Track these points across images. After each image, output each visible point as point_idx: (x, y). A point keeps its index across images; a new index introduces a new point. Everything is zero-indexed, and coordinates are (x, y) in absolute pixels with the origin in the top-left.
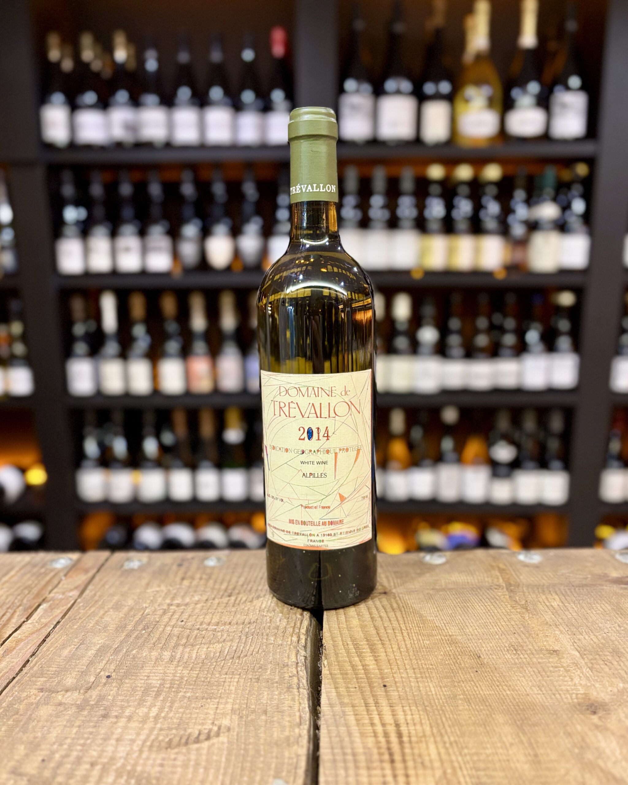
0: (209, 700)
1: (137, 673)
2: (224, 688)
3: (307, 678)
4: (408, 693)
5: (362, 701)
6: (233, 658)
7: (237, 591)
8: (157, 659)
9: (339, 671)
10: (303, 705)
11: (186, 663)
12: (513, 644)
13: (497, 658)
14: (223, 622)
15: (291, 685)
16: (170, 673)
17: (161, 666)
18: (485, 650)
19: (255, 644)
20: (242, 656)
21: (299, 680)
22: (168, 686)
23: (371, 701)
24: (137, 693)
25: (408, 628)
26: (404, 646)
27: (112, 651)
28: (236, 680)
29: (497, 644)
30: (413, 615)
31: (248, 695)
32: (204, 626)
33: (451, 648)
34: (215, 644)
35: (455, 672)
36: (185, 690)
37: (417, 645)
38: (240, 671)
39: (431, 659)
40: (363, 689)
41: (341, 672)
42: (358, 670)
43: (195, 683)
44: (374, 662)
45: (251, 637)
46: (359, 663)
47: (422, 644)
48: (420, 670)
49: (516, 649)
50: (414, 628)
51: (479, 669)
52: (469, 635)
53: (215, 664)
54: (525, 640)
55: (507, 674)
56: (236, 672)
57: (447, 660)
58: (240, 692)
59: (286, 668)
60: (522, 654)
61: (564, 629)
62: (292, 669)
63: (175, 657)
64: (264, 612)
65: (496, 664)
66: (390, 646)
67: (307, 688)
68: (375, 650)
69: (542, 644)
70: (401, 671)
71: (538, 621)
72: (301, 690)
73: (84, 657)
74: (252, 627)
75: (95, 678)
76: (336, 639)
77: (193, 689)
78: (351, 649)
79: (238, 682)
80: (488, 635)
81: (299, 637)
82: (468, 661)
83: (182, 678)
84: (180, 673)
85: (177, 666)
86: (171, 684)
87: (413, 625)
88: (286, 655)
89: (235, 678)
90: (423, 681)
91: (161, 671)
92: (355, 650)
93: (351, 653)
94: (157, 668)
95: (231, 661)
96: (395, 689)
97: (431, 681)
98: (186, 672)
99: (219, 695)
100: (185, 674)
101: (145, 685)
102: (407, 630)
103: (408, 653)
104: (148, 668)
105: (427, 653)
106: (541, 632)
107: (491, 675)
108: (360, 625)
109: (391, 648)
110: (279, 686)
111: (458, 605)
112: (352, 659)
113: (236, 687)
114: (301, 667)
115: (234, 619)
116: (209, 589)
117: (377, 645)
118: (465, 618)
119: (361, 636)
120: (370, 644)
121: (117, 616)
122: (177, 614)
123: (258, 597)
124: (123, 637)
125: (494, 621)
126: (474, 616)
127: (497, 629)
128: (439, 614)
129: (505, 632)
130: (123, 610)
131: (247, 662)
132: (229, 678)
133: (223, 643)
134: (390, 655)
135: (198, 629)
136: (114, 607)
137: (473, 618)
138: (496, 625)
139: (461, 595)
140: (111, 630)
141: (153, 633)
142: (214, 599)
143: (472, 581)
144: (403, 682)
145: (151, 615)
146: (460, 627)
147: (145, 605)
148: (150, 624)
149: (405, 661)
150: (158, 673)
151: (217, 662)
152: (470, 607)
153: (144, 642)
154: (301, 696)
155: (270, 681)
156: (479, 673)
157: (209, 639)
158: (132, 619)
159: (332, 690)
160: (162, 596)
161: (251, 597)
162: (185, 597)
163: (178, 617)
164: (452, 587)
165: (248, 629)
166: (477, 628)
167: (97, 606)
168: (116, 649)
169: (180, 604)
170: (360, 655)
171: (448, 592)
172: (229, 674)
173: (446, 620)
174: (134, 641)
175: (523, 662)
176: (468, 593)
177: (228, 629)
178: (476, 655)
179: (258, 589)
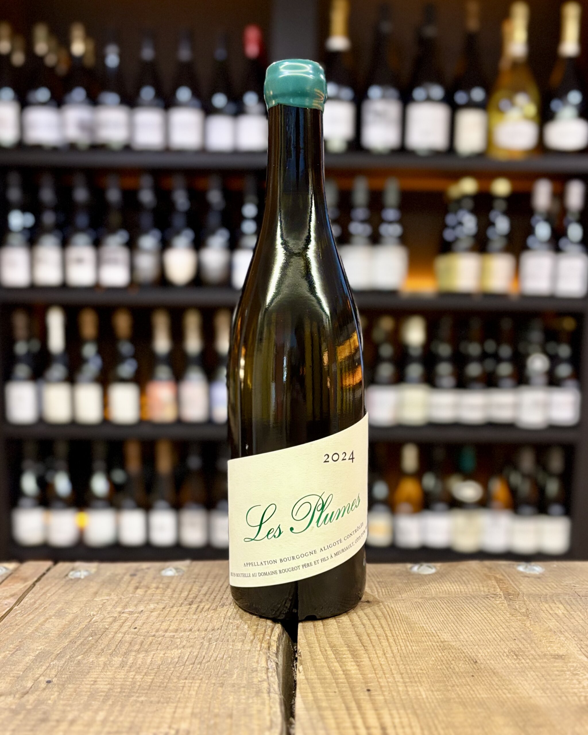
0: (165, 704)
1: (82, 678)
2: (183, 693)
3: (279, 684)
4: (395, 697)
5: (343, 705)
6: (194, 663)
7: (198, 600)
8: (105, 664)
9: (316, 676)
10: (274, 709)
11: (139, 668)
12: (513, 650)
13: (495, 663)
14: (182, 629)
15: (261, 689)
16: (121, 678)
17: (110, 672)
18: (482, 656)
19: (219, 650)
20: (204, 661)
21: (269, 685)
22: (119, 690)
23: (353, 705)
24: (81, 698)
25: (395, 635)
26: (390, 652)
27: (53, 656)
28: (197, 685)
29: (496, 649)
30: (399, 622)
31: (211, 699)
32: (161, 633)
33: (443, 654)
34: (173, 650)
35: (448, 676)
36: (137, 695)
37: (404, 651)
38: (201, 676)
39: (420, 664)
40: (344, 693)
41: (319, 677)
42: (338, 675)
43: (150, 688)
44: (356, 667)
45: (215, 643)
46: (339, 668)
47: (411, 649)
48: (408, 674)
49: (516, 654)
50: (401, 634)
51: (475, 673)
52: (463, 641)
53: (172, 669)
54: (526, 646)
56: (197, 677)
57: (439, 665)
58: (202, 696)
59: (255, 673)
60: (524, 659)
61: (570, 635)
62: (262, 674)
63: (127, 662)
64: (229, 619)
65: (495, 669)
66: (374, 652)
67: (279, 693)
68: (357, 656)
69: (545, 649)
70: (387, 676)
71: (541, 628)
72: (272, 695)
73: (21, 663)
74: (216, 634)
75: (33, 683)
76: (312, 645)
77: (147, 693)
78: (329, 655)
79: (198, 688)
80: (485, 641)
81: (269, 643)
82: (463, 666)
83: (135, 683)
84: (133, 678)
85: (129, 671)
86: (121, 688)
87: (400, 632)
88: (255, 660)
89: (195, 683)
90: (412, 685)
91: (111, 676)
92: (334, 656)
93: (330, 659)
94: (105, 674)
95: (191, 666)
96: (380, 693)
97: (421, 685)
98: (138, 677)
99: (177, 699)
100: (138, 680)
101: (92, 690)
102: (393, 636)
104: (95, 673)
105: (416, 658)
106: (544, 638)
107: (489, 680)
108: (340, 632)
109: (375, 654)
110: (246, 691)
111: (451, 613)
112: (332, 664)
113: (197, 692)
114: (272, 672)
115: (195, 626)
116: (167, 598)
117: (359, 650)
118: (458, 625)
119: (340, 642)
120: (352, 649)
121: (60, 623)
122: (130, 621)
123: (223, 605)
124: (67, 644)
125: (491, 628)
126: (469, 623)
127: (495, 635)
128: (430, 622)
129: (504, 639)
130: (67, 618)
131: (210, 667)
132: (189, 683)
133: (182, 649)
134: (374, 660)
135: (154, 636)
136: (57, 614)
137: (468, 626)
138: (494, 631)
139: (454, 603)
140: (53, 636)
141: (101, 640)
142: (172, 607)
143: (466, 590)
144: (389, 687)
145: (100, 622)
146: (453, 634)
147: (92, 613)
148: (98, 630)
149: (392, 667)
150: (107, 678)
151: (175, 667)
152: (464, 615)
153: (90, 648)
154: (271, 700)
155: (236, 685)
156: (476, 677)
157: (166, 646)
158: (77, 626)
159: (308, 694)
160: (113, 604)
161: (214, 605)
162: (139, 605)
163: (130, 624)
164: (444, 596)
165: (211, 636)
166: (472, 634)
167: (37, 614)
168: (58, 655)
169: (133, 612)
170: (340, 661)
171: (439, 601)
172: (189, 679)
173: (436, 627)
174: (80, 647)
175: (525, 667)
176: (461, 602)
177: (189, 635)
178: (472, 660)
179: (222, 597)
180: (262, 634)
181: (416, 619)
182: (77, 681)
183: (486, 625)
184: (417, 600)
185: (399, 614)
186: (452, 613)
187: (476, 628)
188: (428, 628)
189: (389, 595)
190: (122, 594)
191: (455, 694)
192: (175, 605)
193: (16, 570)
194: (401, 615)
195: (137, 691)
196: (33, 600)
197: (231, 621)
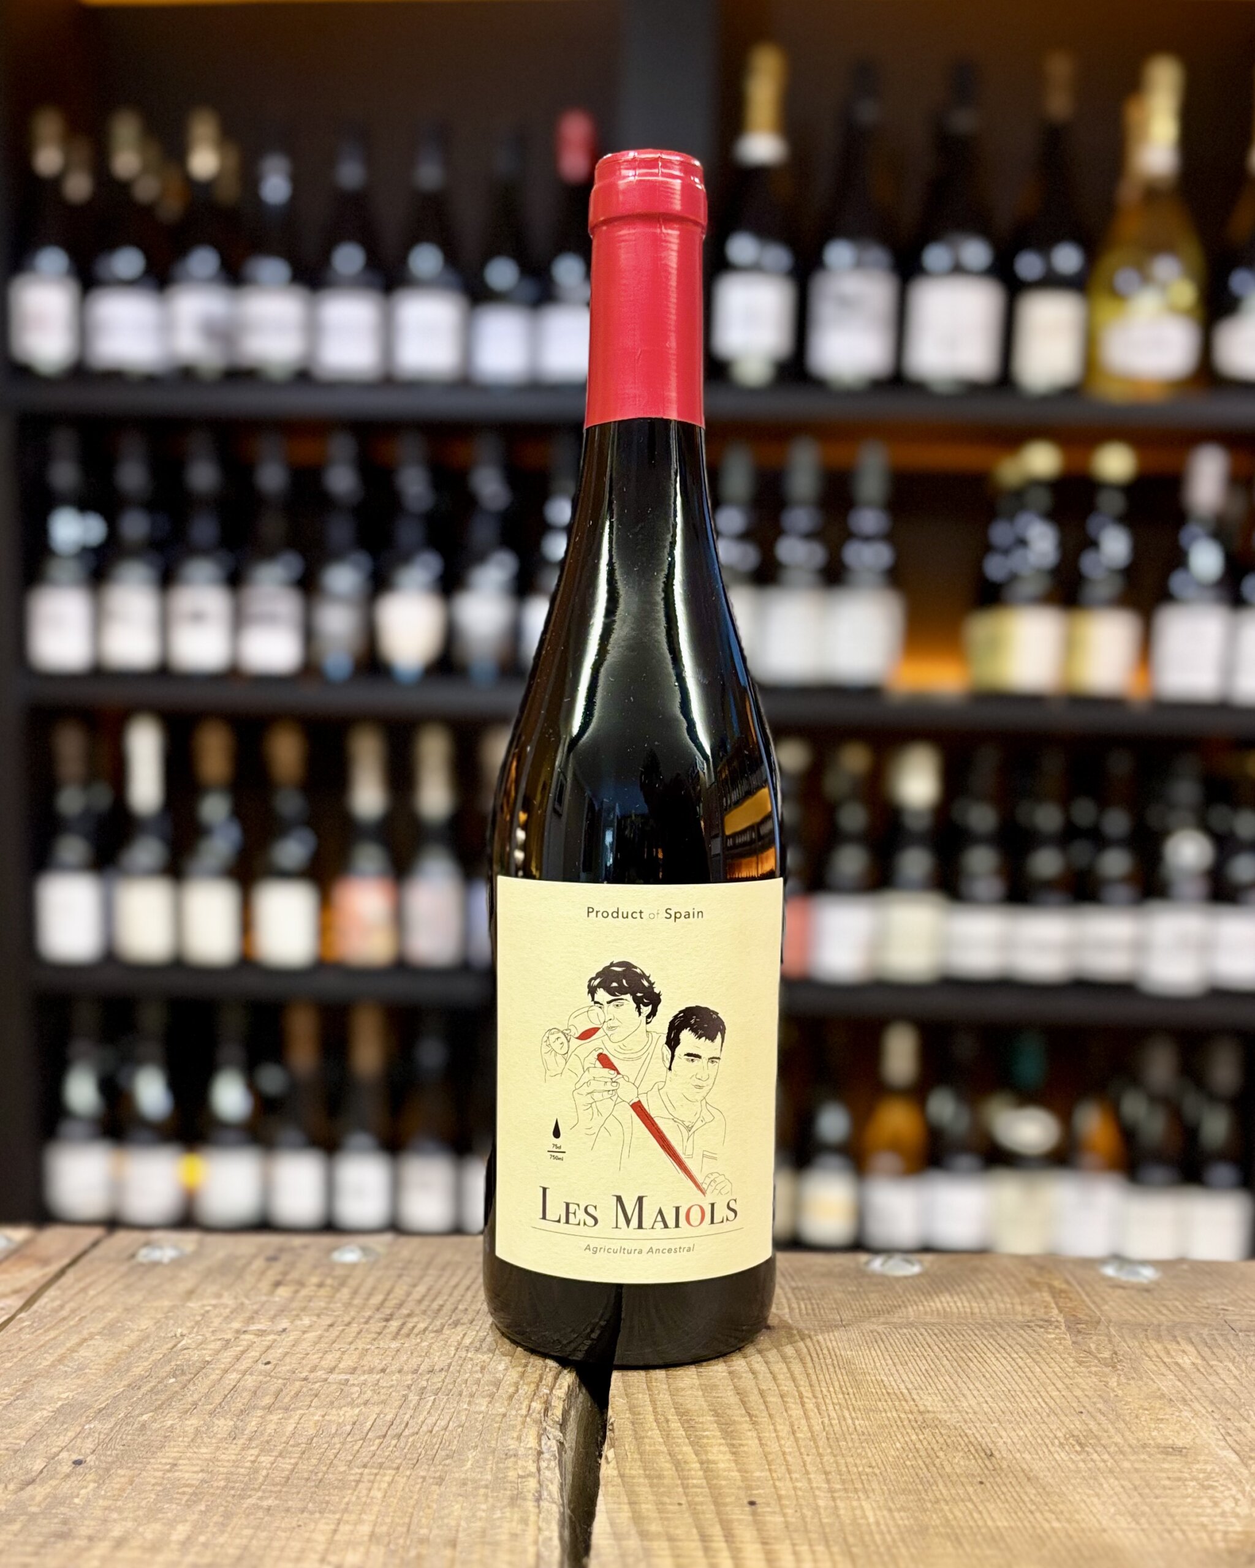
0: (317, 1515)
1: (147, 1458)
2: (356, 1493)
3: (561, 1484)
4: (808, 1520)
5: (695, 1531)
6: (384, 1436)
7: (405, 1312)
8: (197, 1431)
9: (642, 1472)
10: (546, 1533)
11: (268, 1442)
12: (1076, 1433)
13: (1033, 1459)
14: (366, 1368)
15: (521, 1493)
16: (228, 1461)
17: (207, 1447)
18: (1005, 1443)
19: (439, 1412)
20: (406, 1433)
21: (541, 1485)
22: (222, 1484)
23: (716, 1531)
24: (143, 1496)
25: (820, 1395)
26: (806, 1428)
27: (91, 1413)
28: (388, 1479)
29: (1037, 1431)
30: (831, 1369)
31: (414, 1507)
32: (320, 1374)
33: (921, 1437)
34: (344, 1409)
35: (928, 1482)
36: (259, 1494)
37: (837, 1428)
39: (870, 1455)
40: (699, 1507)
41: (647, 1472)
42: (689, 1470)
43: (287, 1482)
44: (729, 1456)
45: (432, 1398)
46: (693, 1458)
47: (851, 1425)
48: (841, 1475)
49: (1081, 1443)
50: (833, 1395)
51: (986, 1477)
52: (967, 1413)
54: (1105, 1427)
55: (1057, 1490)
56: (387, 1464)
57: (909, 1459)
58: (395, 1501)
59: (513, 1459)
60: (1096, 1452)
61: (1205, 1408)
62: (527, 1462)
63: (243, 1430)
64: (467, 1351)
65: (1031, 1471)
66: (771, 1427)
67: (560, 1502)
68: (734, 1434)
69: (1146, 1434)
70: (794, 1476)
71: (1140, 1390)
72: (544, 1504)
73: (24, 1422)
74: (435, 1380)
75: (44, 1464)
76: (639, 1409)
77: (279, 1492)
78: (674, 1430)
79: (390, 1484)
80: (1015, 1415)
81: (548, 1403)
82: (962, 1463)
83: (256, 1471)
84: (253, 1462)
85: (245, 1448)
86: (228, 1480)
87: (831, 1389)
88: (515, 1435)
89: (385, 1475)
90: (848, 1498)
91: (207, 1456)
92: (684, 1433)
93: (674, 1438)
94: (196, 1450)
95: (378, 1441)
96: (777, 1509)
97: (868, 1497)
98: (265, 1460)
99: (343, 1506)
100: (264, 1464)
101: (165, 1481)
102: (815, 1397)
103: (815, 1442)
104: (175, 1450)
105: (861, 1443)
106: (1146, 1412)
107: (1017, 1492)
108: (701, 1387)
109: (772, 1431)
110: (490, 1494)
111: (946, 1356)
112: (677, 1448)
113: (386, 1492)
114: (549, 1460)
115: (394, 1362)
116: (339, 1305)
117: (740, 1423)
118: (959, 1382)
119: (700, 1405)
120: (723, 1420)
121: (111, 1349)
122: (258, 1349)
123: (456, 1324)
124: (121, 1390)
125: (1032, 1388)
126: (984, 1376)
127: (1039, 1403)
128: (897, 1371)
129: (1058, 1411)
130: (127, 1339)
131: (419, 1445)
132: (370, 1474)
133: (362, 1407)
134: (769, 1443)
135: (305, 1379)
136: (105, 1331)
137: (980, 1382)
138: (1037, 1395)
139: (954, 1336)
140: (93, 1374)
141: (194, 1384)
142: (349, 1324)
143: (984, 1311)
144: (797, 1497)
145: (194, 1349)
146: (945, 1397)
147: (179, 1330)
148: (189, 1366)
149: (805, 1457)
150: (199, 1459)
151: (343, 1444)
152: (975, 1360)
153: (170, 1399)
154: (541, 1516)
155: (469, 1483)
156: (988, 1485)
157: (328, 1399)
158: (146, 1355)
159: (622, 1506)
160: (225, 1315)
161: (438, 1323)
162: (278, 1318)
163: (258, 1354)
164: (933, 1321)
165: (424, 1383)
166: (989, 1399)
167: (63, 1329)
168: (100, 1410)
169: (265, 1331)
170: (697, 1444)
171: (923, 1331)
172: (372, 1467)
173: (912, 1383)
174: (147, 1397)
175: (1099, 1469)
176: (971, 1333)
177: (378, 1381)
178: (983, 1450)
179: (456, 1308)
180: (533, 1383)
181: (869, 1366)
182: (135, 1462)
183: (1020, 1381)
184: (875, 1327)
185: (833, 1353)
186: (948, 1355)
187: (997, 1388)
188: (893, 1383)
189: (815, 1315)
190: (247, 1296)
191: (939, 1518)
192: (356, 1320)
193: (27, 1243)
194: (836, 1356)
195: (260, 1488)
196: (58, 1303)
197: (469, 1355)
